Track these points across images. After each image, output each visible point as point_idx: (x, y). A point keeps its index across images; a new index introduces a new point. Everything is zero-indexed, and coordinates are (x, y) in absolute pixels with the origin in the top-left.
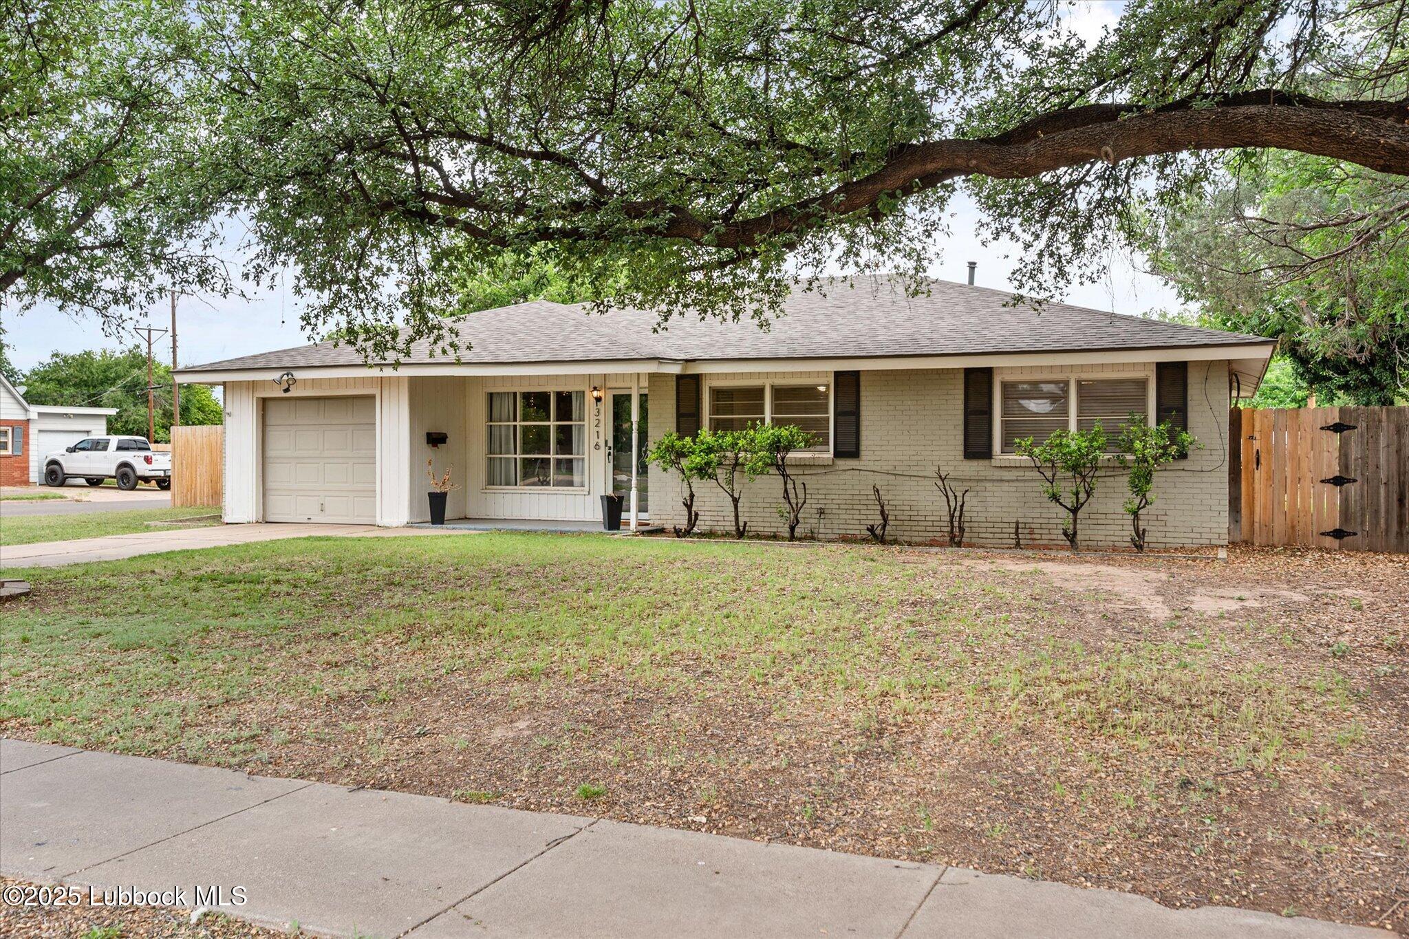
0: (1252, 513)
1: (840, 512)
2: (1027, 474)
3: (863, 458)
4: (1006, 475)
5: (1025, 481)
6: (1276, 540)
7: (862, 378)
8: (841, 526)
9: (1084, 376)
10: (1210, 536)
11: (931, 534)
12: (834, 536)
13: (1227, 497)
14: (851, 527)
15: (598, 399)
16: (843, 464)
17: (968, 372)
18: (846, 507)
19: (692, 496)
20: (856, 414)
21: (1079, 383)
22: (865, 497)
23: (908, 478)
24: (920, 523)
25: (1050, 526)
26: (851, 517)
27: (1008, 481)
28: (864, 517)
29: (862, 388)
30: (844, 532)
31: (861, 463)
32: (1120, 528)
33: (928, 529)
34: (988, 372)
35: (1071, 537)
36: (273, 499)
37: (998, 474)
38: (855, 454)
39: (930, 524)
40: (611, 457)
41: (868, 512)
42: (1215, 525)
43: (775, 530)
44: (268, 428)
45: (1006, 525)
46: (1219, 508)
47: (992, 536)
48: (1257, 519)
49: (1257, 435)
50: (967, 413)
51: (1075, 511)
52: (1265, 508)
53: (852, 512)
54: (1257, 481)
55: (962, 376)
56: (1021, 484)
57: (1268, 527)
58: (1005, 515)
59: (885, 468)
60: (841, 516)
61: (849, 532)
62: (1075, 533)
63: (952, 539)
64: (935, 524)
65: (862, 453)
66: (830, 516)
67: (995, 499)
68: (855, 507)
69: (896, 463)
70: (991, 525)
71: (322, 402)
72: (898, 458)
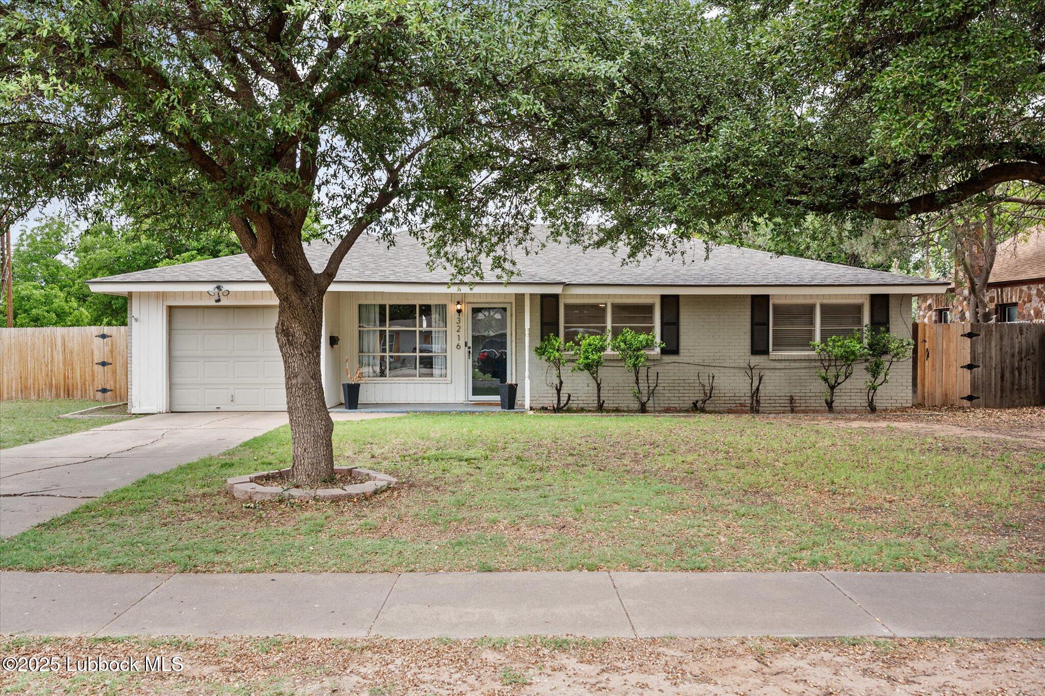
0: (923, 385)
1: (665, 392)
2: (792, 364)
3: (681, 354)
4: (778, 365)
5: (790, 369)
6: (937, 403)
7: (681, 300)
8: (666, 402)
9: (826, 301)
10: (902, 401)
11: (728, 405)
12: (660, 409)
13: (911, 377)
14: (673, 402)
15: (459, 311)
16: (668, 359)
17: (754, 297)
18: (669, 388)
19: (561, 383)
20: (677, 324)
21: (822, 306)
22: (683, 381)
23: (713, 368)
24: (721, 398)
25: (806, 398)
26: (673, 395)
27: (780, 369)
28: (682, 395)
29: (681, 307)
30: (667, 405)
31: (680, 358)
32: (849, 398)
33: (726, 402)
34: (767, 297)
35: (830, 404)
36: (178, 393)
37: (773, 365)
38: (676, 352)
39: (728, 398)
40: (471, 355)
41: (684, 392)
42: (905, 395)
43: (617, 405)
44: (173, 332)
45: (778, 398)
46: (907, 384)
47: (768, 405)
48: (926, 391)
49: (927, 339)
50: (753, 324)
51: (832, 388)
52: (931, 384)
53: (673, 392)
54: (926, 367)
55: (750, 299)
56: (788, 371)
57: (932, 394)
58: (776, 391)
59: (697, 362)
60: (666, 395)
61: (671, 405)
62: (832, 402)
63: (752, 408)
64: (731, 398)
65: (681, 351)
66: (659, 395)
67: (770, 381)
68: (676, 388)
69: (705, 358)
70: (768, 398)
71: (231, 311)
72: (706, 354)
